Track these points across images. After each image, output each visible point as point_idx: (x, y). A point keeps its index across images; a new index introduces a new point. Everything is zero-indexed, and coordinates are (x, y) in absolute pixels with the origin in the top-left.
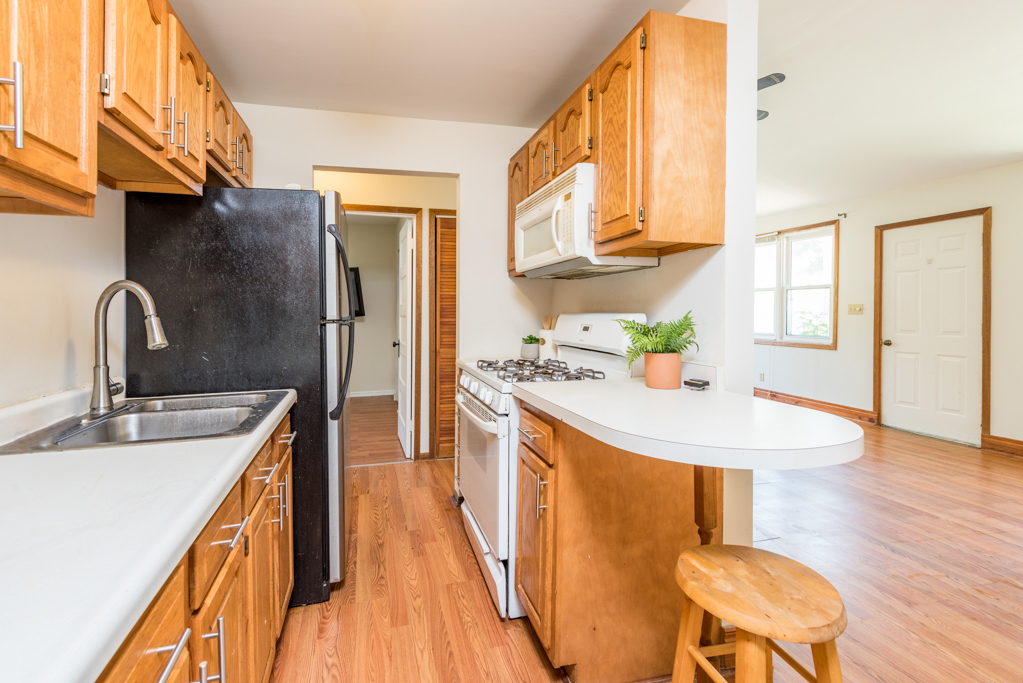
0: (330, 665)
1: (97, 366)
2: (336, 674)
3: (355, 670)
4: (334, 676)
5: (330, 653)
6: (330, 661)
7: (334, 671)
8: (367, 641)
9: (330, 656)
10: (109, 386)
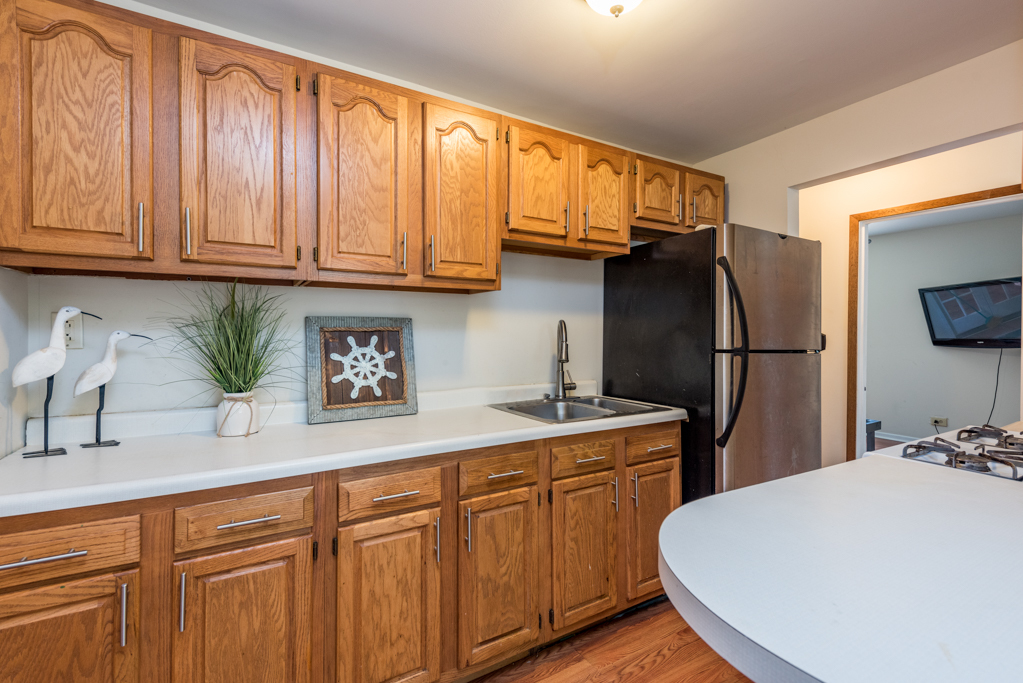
0: (663, 652)
1: (558, 371)
2: (658, 662)
3: (671, 672)
4: (655, 661)
5: (672, 647)
6: (665, 651)
7: (659, 659)
8: (705, 666)
9: (669, 649)
10: (563, 384)
